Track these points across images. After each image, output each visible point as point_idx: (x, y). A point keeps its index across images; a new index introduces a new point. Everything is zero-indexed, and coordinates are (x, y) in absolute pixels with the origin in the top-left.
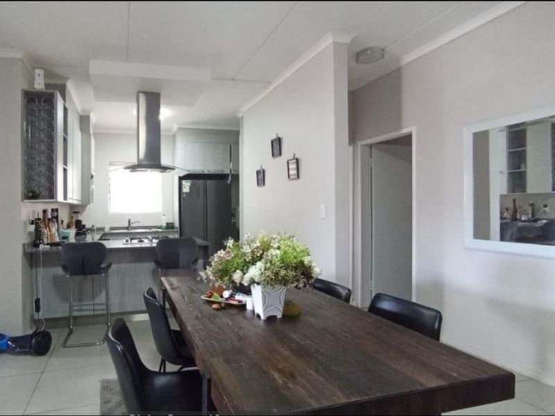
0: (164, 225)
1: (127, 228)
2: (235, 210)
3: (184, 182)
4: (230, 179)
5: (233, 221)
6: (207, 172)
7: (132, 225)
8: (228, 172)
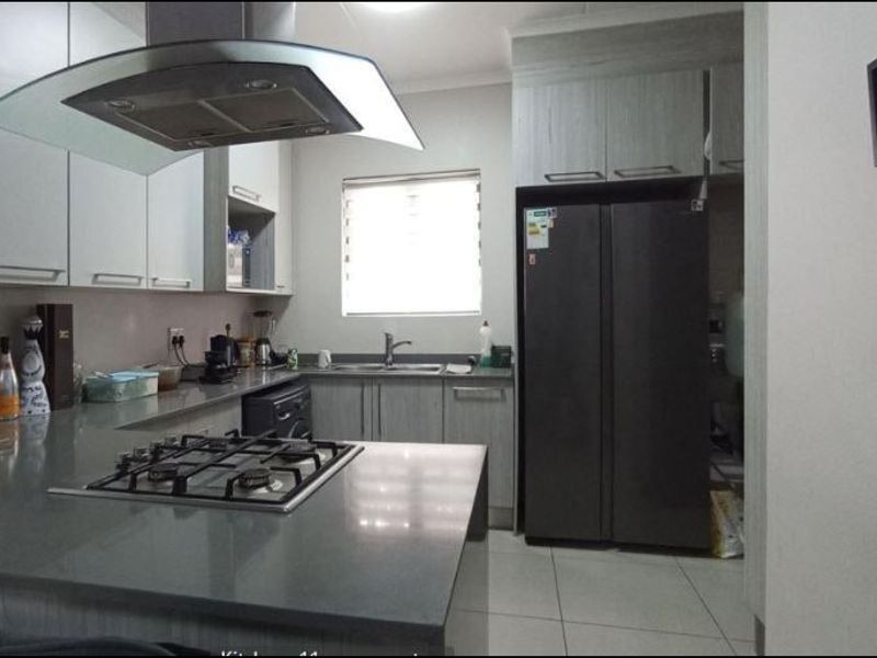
0: (485, 352)
1: (382, 359)
2: (722, 306)
3: (531, 216)
4: (703, 194)
5: (715, 346)
6: (612, 178)
7: (396, 351)
8: (697, 171)
